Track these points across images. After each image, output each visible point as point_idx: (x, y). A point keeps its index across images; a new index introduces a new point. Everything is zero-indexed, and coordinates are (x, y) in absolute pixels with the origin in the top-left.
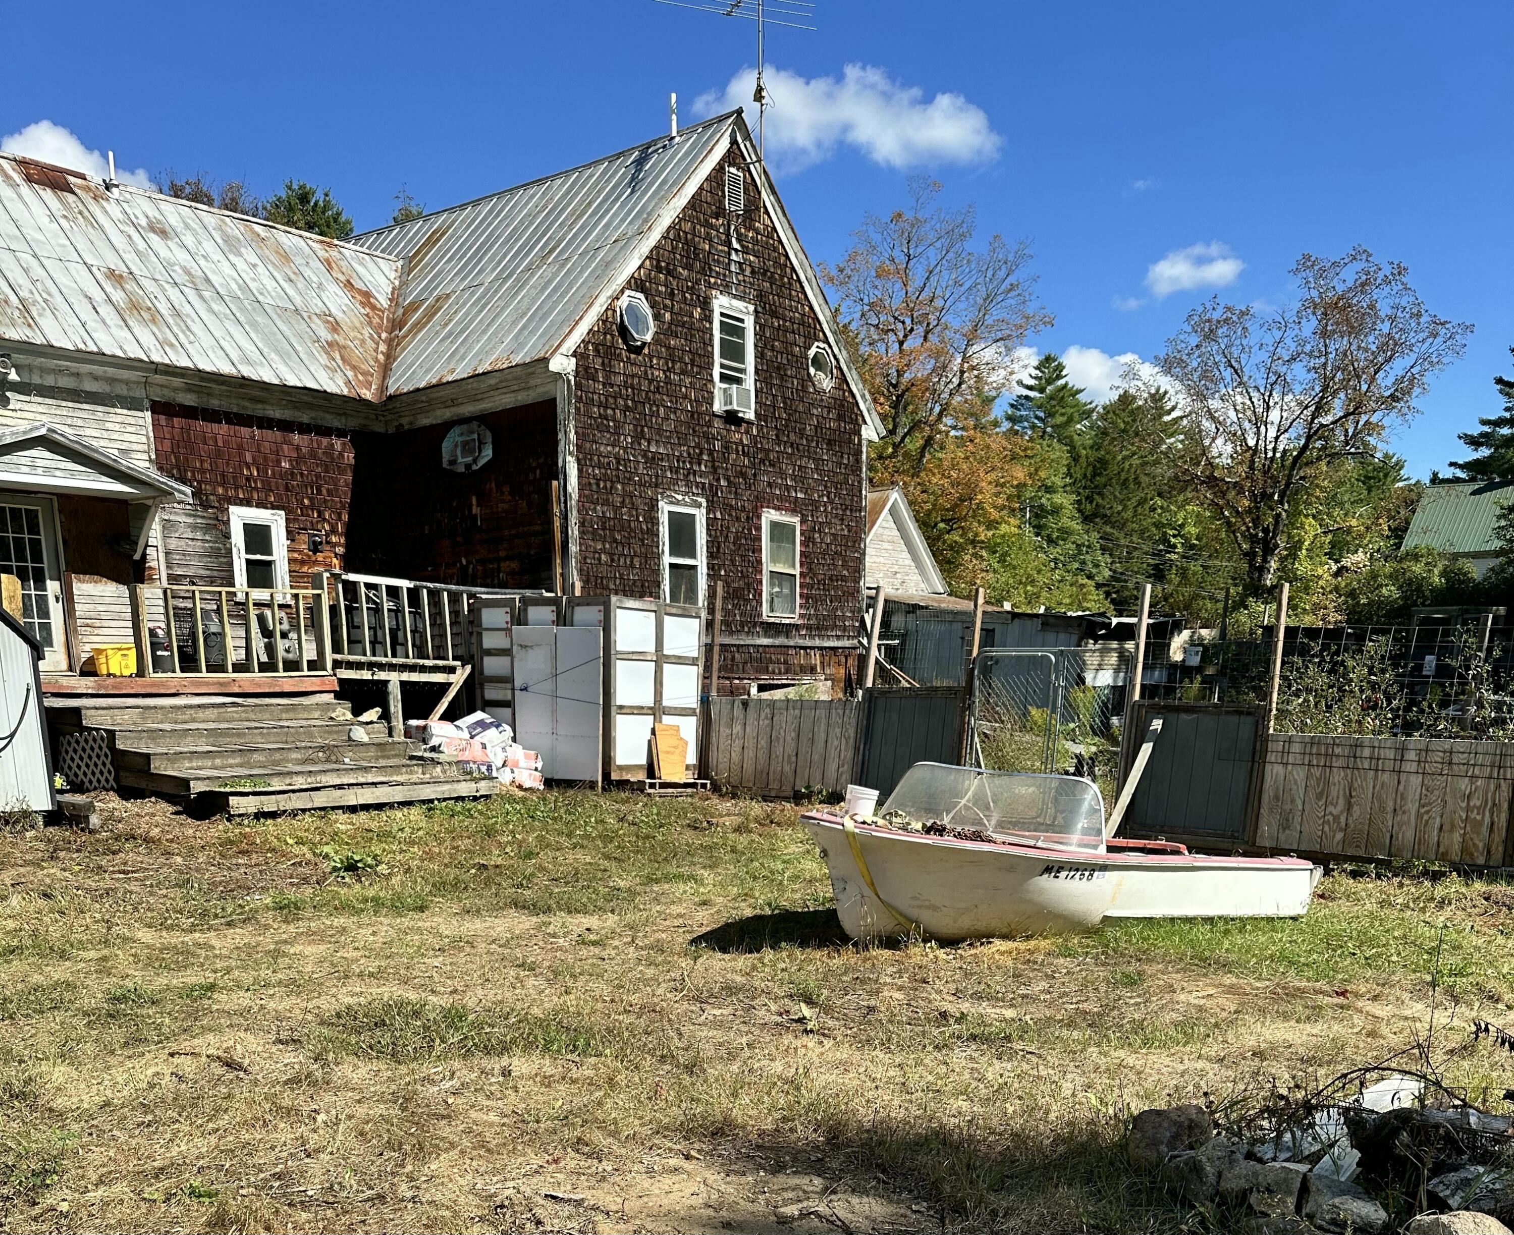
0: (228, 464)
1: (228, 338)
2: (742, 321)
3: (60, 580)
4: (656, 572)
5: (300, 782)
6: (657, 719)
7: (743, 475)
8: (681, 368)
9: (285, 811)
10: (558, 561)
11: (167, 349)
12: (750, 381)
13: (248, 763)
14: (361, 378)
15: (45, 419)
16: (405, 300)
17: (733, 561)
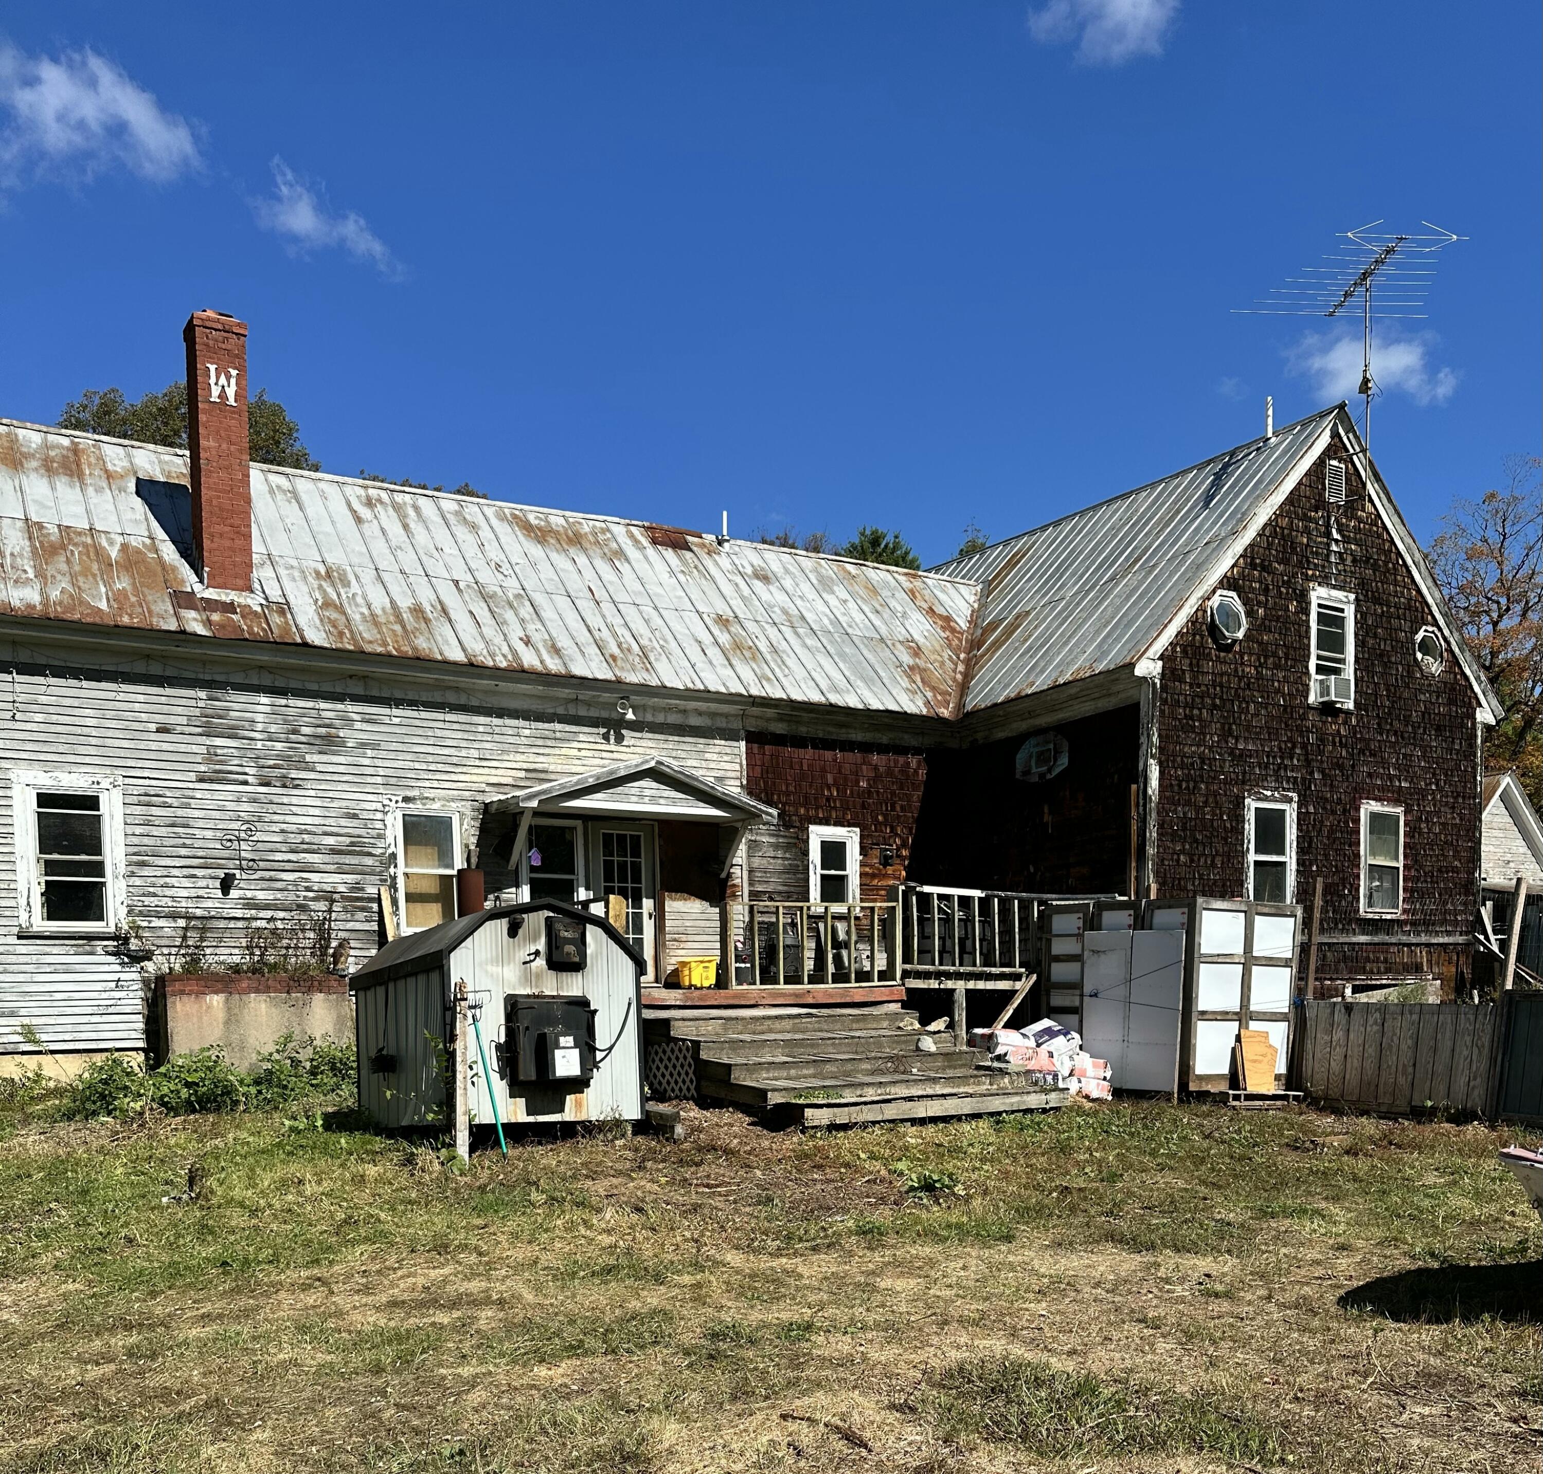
0: (811, 786)
1: (819, 669)
2: (1342, 611)
3: (654, 898)
4: (1241, 871)
5: (871, 1094)
6: (1243, 1024)
7: (1341, 767)
8: (1274, 663)
9: (856, 1123)
10: (1133, 864)
11: (764, 683)
12: (1349, 671)
13: (821, 1073)
14: (939, 698)
15: (654, 753)
16: (983, 621)
17: (1326, 856)
